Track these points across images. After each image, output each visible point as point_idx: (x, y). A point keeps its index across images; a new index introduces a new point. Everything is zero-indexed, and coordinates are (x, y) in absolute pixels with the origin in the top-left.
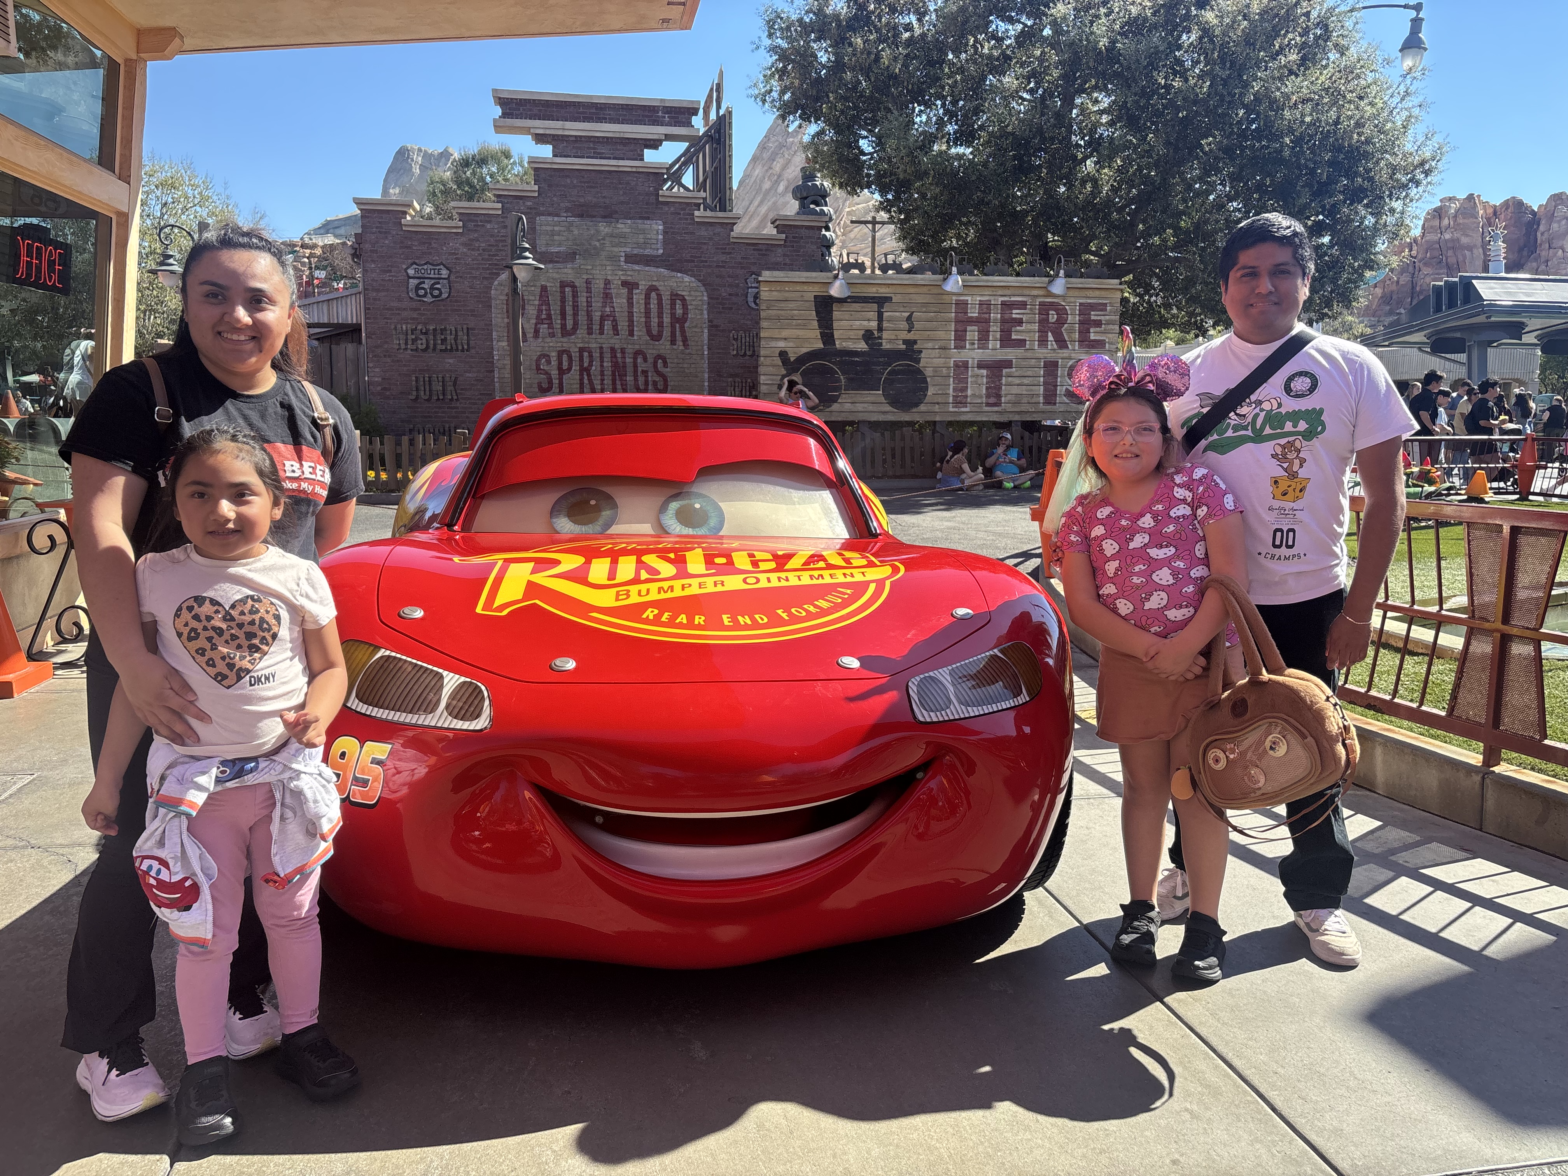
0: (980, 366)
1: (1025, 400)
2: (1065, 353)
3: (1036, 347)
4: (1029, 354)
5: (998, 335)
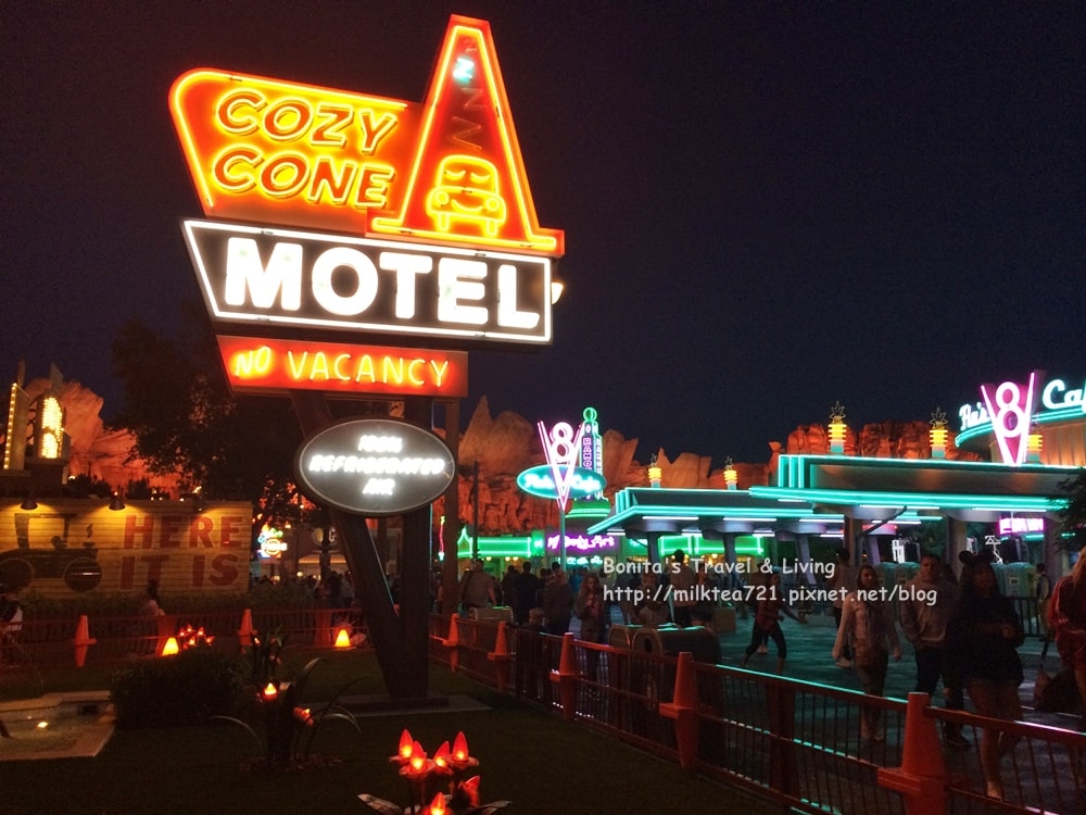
0: (144, 559)
1: (178, 583)
2: (210, 550)
3: (188, 547)
4: (183, 551)
5: (159, 539)
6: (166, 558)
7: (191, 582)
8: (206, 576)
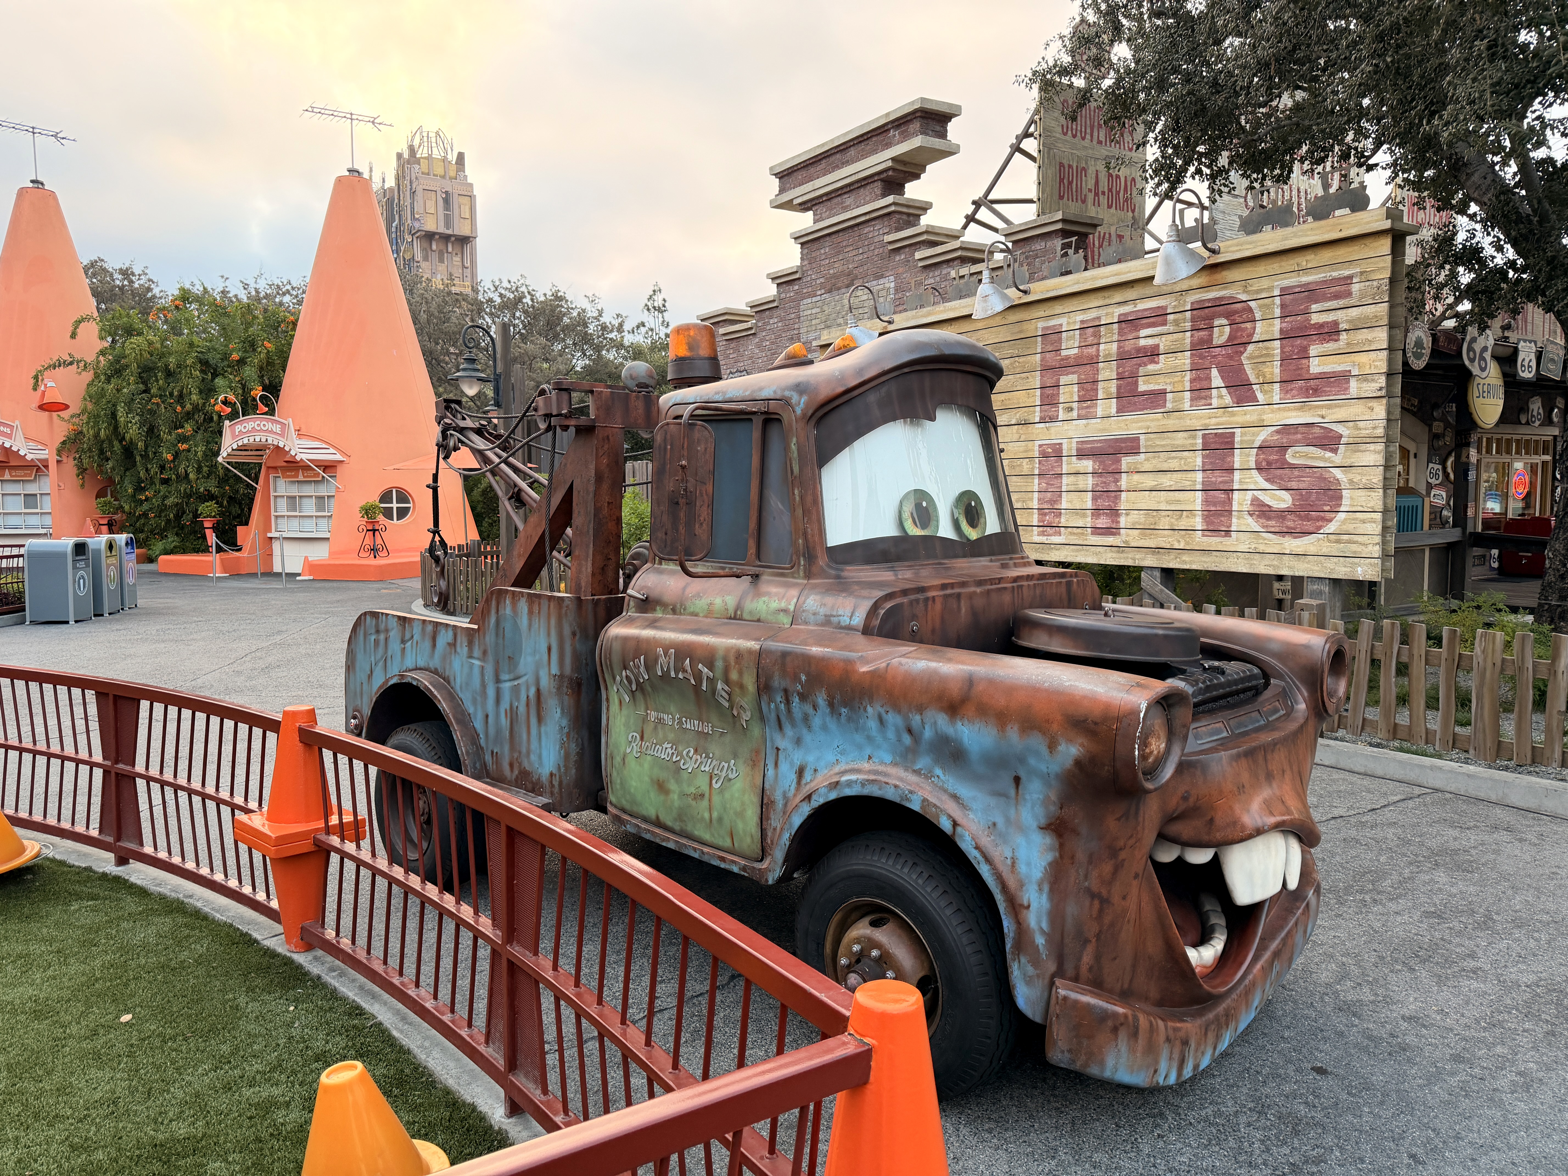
0: (1083, 452)
1: (1164, 523)
2: (1247, 414)
3: (1187, 405)
4: (1172, 423)
5: (1113, 387)
6: (1131, 446)
7: (1198, 522)
8: (1241, 501)
